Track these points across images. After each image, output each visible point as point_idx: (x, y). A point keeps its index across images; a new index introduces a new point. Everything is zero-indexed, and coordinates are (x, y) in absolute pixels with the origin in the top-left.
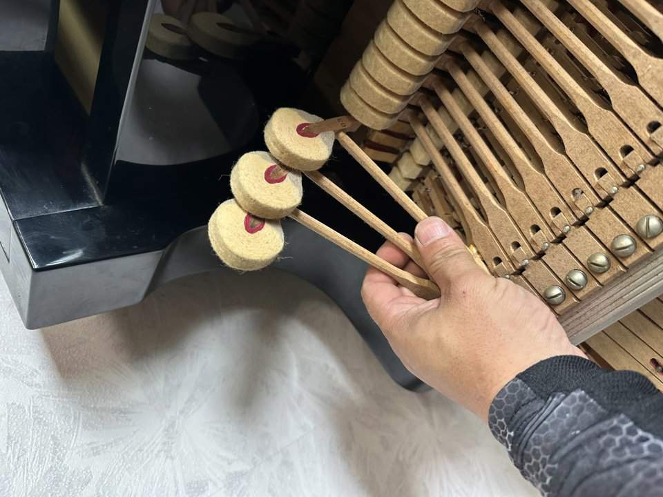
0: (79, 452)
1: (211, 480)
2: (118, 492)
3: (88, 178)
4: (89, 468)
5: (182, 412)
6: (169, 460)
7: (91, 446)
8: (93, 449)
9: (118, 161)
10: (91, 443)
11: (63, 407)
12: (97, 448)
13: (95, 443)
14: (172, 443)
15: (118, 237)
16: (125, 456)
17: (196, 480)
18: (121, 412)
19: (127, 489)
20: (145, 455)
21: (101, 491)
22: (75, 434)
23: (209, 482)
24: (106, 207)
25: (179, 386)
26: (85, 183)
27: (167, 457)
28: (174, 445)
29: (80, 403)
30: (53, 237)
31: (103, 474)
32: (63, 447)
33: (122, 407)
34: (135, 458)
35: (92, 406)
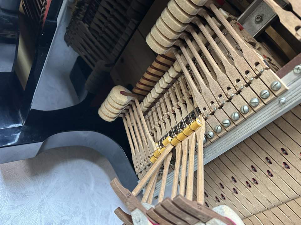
0: (7, 208)
1: (54, 222)
2: (19, 223)
3: (20, 116)
4: (10, 214)
5: (47, 196)
6: (39, 213)
7: (12, 206)
8: (12, 207)
9: (32, 109)
10: (12, 205)
11: (4, 191)
12: (14, 207)
13: (13, 205)
14: (42, 207)
15: (28, 137)
16: (24, 211)
17: (48, 221)
18: (25, 195)
19: (23, 223)
20: (31, 211)
21: (13, 223)
22: (6, 201)
23: (53, 222)
24: (25, 126)
25: (47, 187)
26: (19, 117)
27: (39, 212)
28: (42, 208)
29: (9, 191)
30: (5, 136)
31: (15, 217)
32: (2, 205)
33: (25, 193)
34: (27, 212)
35: (14, 192)
